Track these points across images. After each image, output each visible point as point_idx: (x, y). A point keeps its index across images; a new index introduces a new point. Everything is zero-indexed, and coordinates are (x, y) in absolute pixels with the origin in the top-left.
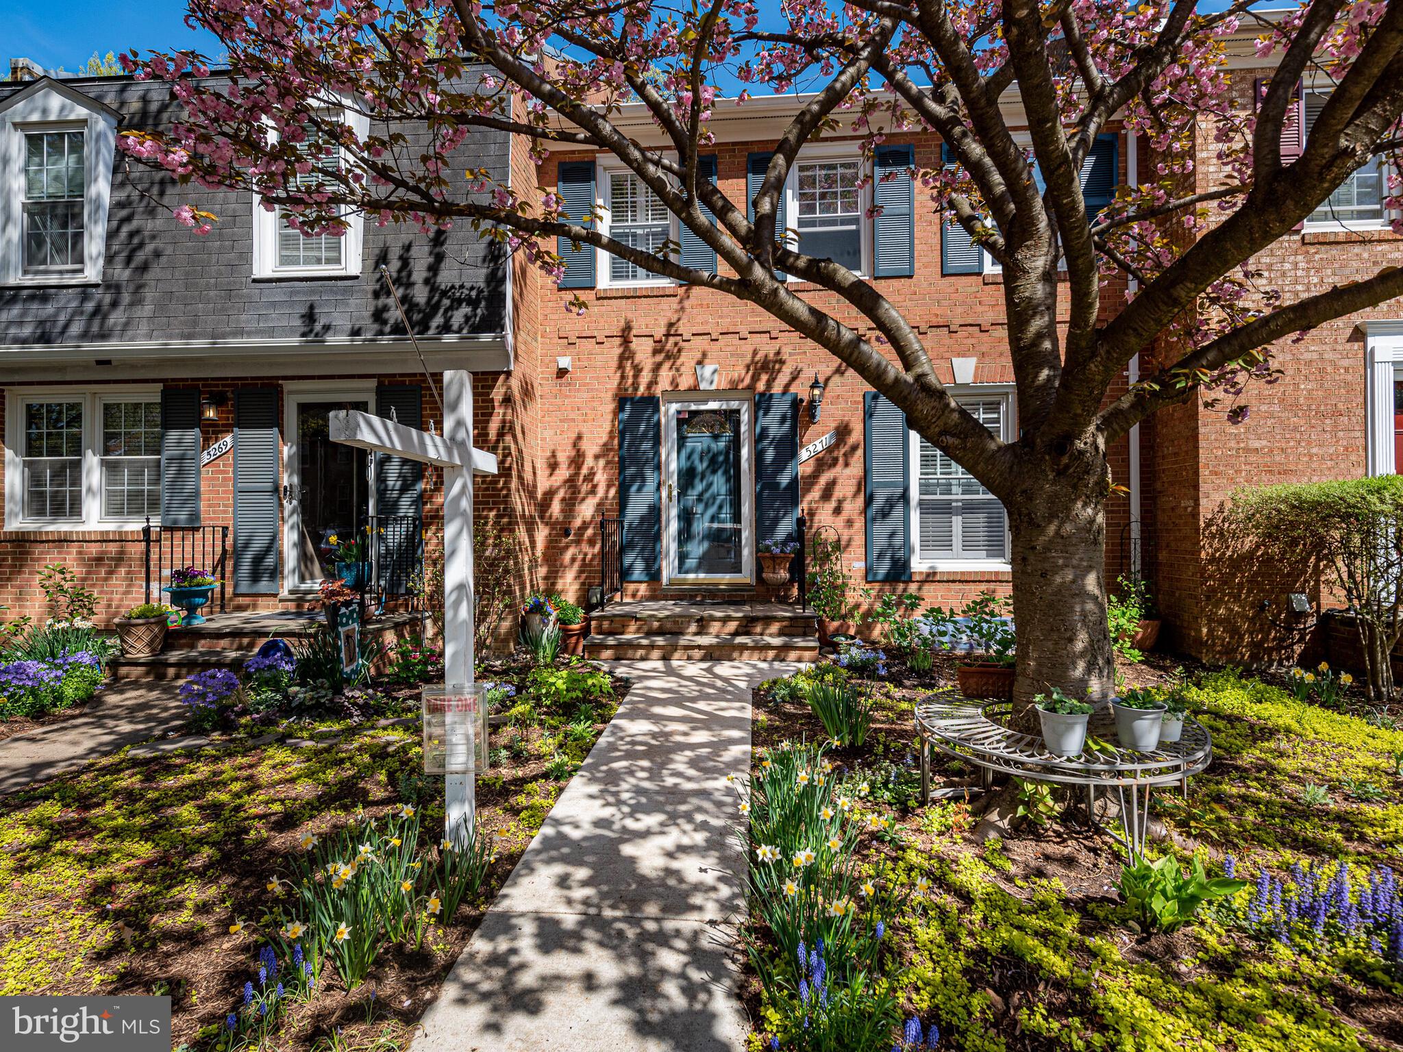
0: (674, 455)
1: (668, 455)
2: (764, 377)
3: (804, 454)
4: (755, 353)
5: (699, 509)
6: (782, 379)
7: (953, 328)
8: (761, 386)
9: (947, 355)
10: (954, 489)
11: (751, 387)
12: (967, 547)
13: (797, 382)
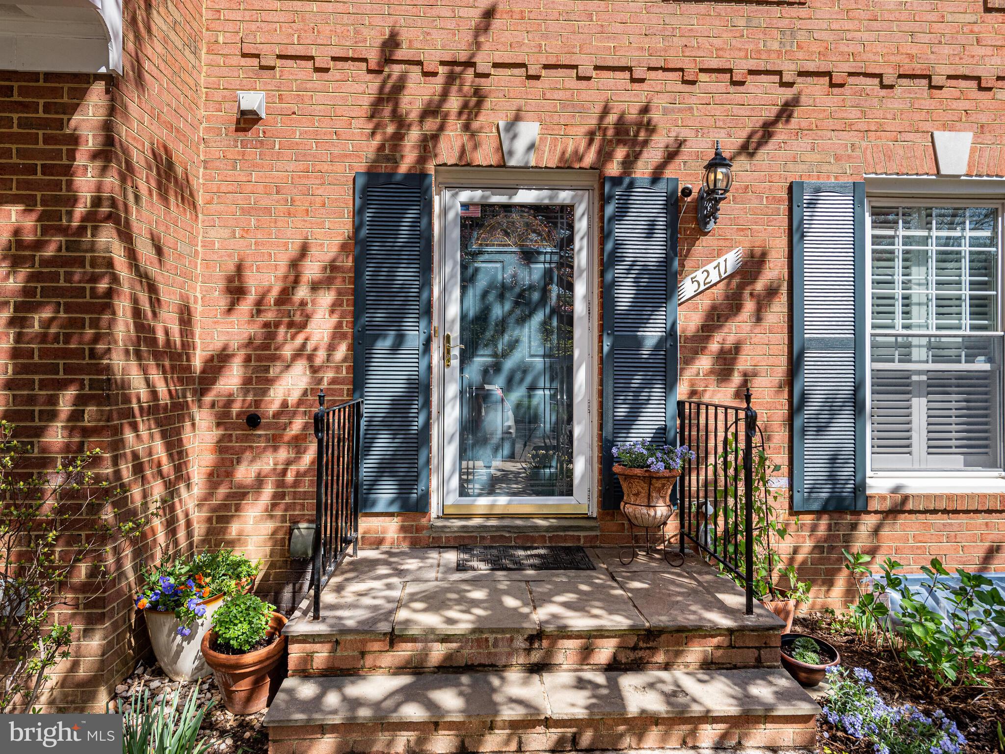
0: (456, 293)
1: (444, 291)
2: (620, 153)
3: (688, 288)
4: (606, 111)
5: (496, 388)
6: (652, 156)
7: (936, 81)
8: (613, 169)
9: (927, 126)
10: (916, 354)
11: (598, 167)
12: (936, 447)
13: (678, 161)
